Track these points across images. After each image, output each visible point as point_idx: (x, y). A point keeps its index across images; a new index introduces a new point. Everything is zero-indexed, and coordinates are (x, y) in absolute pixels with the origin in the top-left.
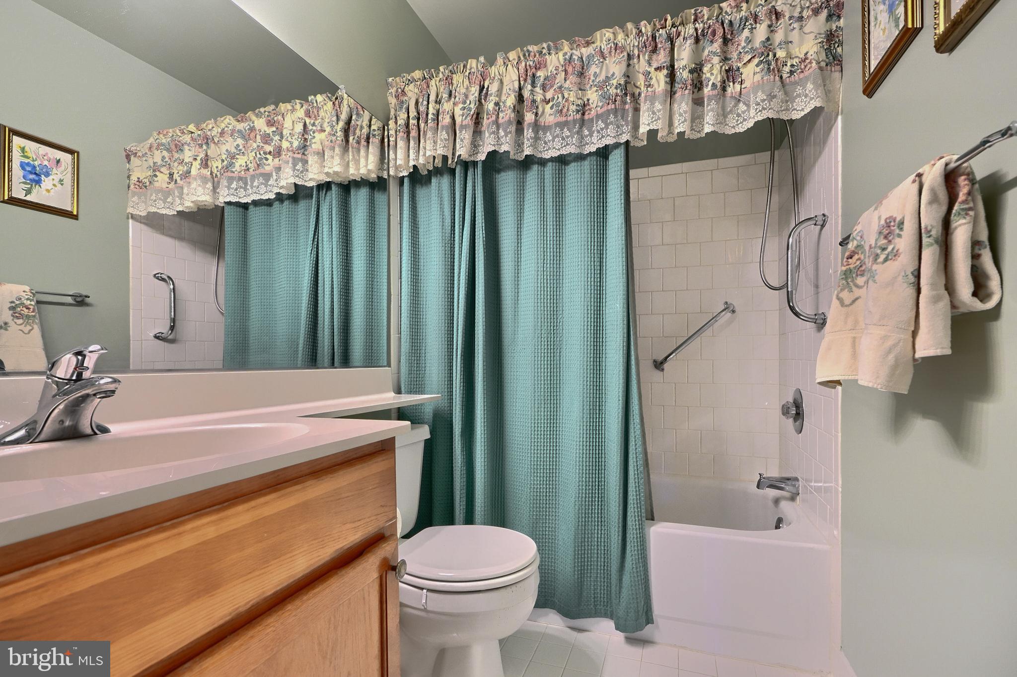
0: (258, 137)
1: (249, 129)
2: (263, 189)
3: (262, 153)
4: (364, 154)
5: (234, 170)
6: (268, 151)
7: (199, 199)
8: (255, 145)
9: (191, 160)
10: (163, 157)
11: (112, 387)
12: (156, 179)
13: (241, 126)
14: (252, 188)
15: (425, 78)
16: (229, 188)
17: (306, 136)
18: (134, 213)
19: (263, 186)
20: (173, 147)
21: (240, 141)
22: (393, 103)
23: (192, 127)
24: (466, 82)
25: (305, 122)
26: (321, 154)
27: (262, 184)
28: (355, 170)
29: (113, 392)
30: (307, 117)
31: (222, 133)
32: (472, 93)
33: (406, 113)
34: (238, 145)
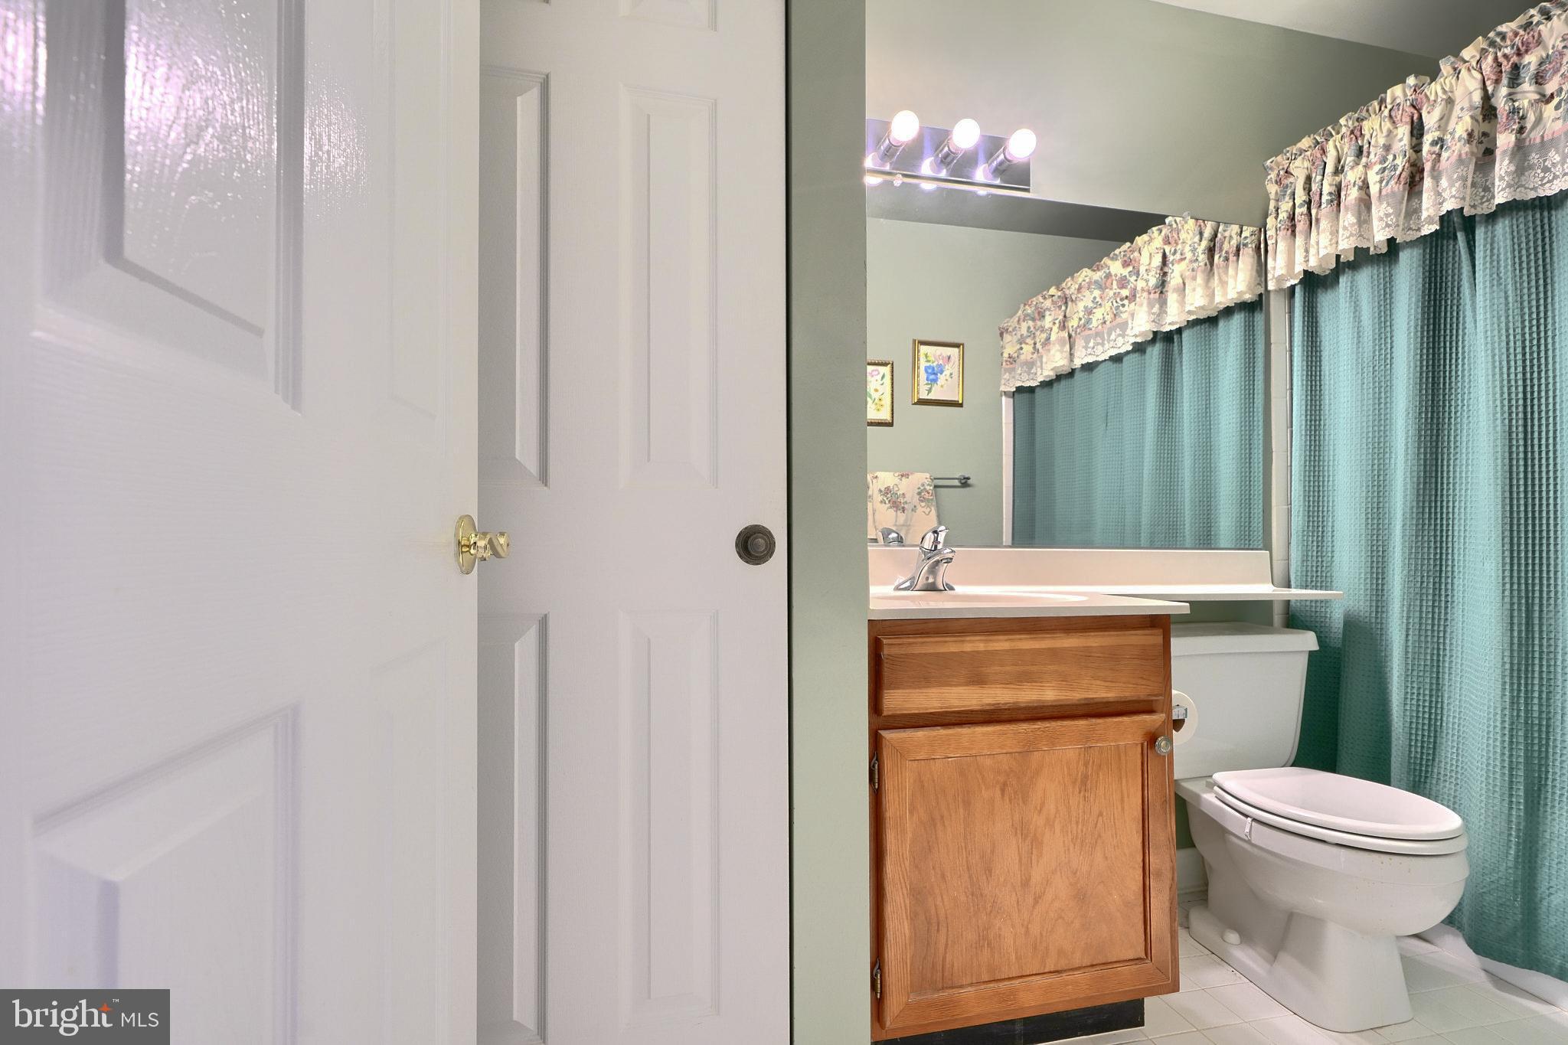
0: (1115, 283)
1: (1105, 277)
2: (1120, 340)
3: (1118, 300)
4: (1233, 273)
5: (1091, 326)
6: (1124, 296)
7: (1058, 365)
8: (1111, 293)
9: (1051, 325)
10: (1029, 328)
11: (950, 556)
12: (1022, 352)
13: (1098, 276)
14: (1109, 343)
15: (1318, 143)
16: (1086, 348)
17: (1166, 269)
18: (1006, 390)
19: (1120, 338)
20: (1036, 315)
21: (1097, 293)
22: (1273, 192)
23: (1053, 291)
24: (1387, 125)
25: (1164, 251)
26: (1182, 289)
27: (1119, 335)
28: (1222, 296)
29: (951, 559)
30: (1165, 244)
31: (1079, 289)
32: (1399, 137)
33: (1291, 200)
34: (1095, 298)
